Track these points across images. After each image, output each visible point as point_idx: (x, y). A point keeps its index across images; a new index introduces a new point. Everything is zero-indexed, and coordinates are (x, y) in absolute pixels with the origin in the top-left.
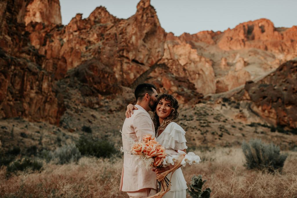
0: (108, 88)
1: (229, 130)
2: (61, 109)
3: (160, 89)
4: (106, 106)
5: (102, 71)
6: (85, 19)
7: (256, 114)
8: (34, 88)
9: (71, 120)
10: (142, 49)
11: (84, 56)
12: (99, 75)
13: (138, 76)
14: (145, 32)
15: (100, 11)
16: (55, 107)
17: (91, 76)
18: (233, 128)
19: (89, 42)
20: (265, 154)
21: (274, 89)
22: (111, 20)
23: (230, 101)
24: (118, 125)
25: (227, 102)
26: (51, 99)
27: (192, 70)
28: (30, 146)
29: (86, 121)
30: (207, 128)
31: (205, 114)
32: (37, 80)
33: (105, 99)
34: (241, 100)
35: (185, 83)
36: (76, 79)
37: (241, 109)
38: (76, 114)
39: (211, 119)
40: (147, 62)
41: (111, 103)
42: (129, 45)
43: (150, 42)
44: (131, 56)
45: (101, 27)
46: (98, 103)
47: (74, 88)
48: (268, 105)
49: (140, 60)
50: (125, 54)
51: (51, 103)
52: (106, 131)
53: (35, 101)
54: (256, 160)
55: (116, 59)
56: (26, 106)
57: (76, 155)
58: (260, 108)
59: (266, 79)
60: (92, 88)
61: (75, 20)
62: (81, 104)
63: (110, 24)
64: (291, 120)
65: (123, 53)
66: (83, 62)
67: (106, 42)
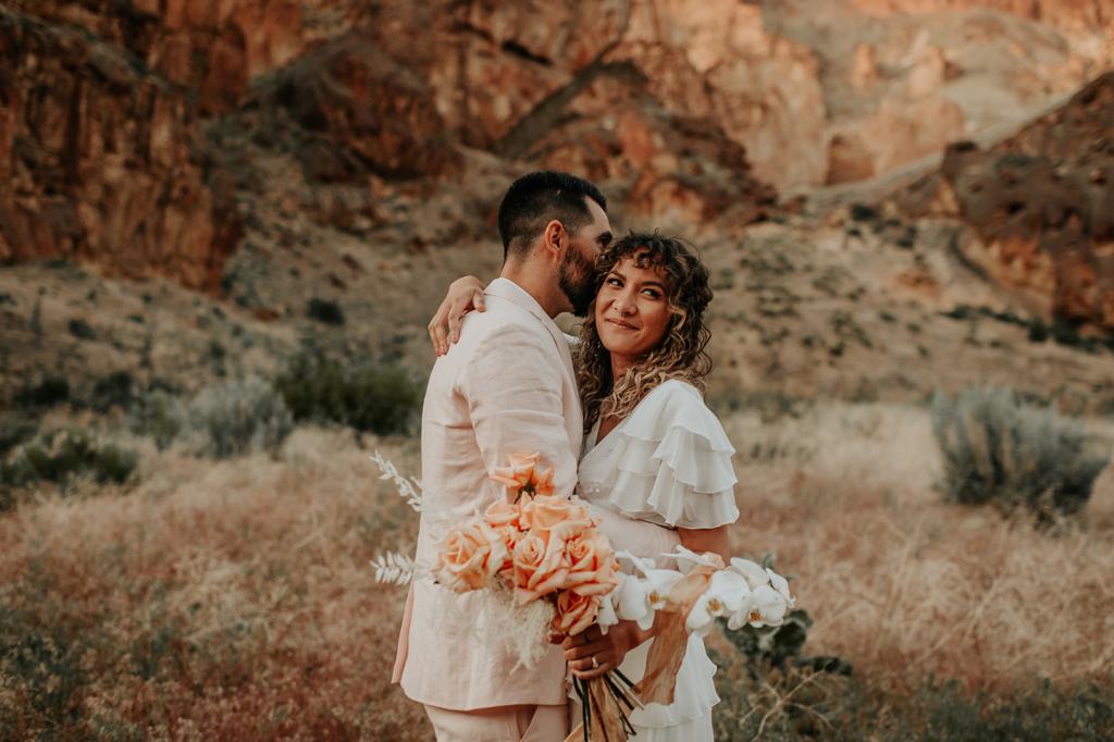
0: (409, 154)
1: (868, 330)
2: (224, 231)
3: (610, 161)
4: (399, 225)
5: (385, 84)
7: (977, 271)
8: (121, 145)
9: (264, 273)
11: (313, 24)
12: (372, 102)
13: (527, 107)
16: (202, 225)
17: (339, 102)
18: (884, 325)
20: (1024, 448)
21: (1056, 179)
23: (879, 217)
25: (869, 222)
26: (185, 190)
27: (737, 92)
28: (106, 372)
29: (322, 278)
30: (784, 320)
31: (781, 266)
32: (130, 114)
33: (395, 196)
34: (926, 213)
35: (710, 143)
36: (282, 112)
37: (919, 248)
38: (283, 252)
39: (801, 286)
40: (563, 53)
41: (419, 211)
44: (500, 27)
46: (368, 212)
47: (278, 148)
48: (1026, 239)
49: (537, 43)
50: (476, 19)
51: (187, 204)
52: (400, 320)
53: (123, 198)
54: (986, 469)
55: (443, 36)
56: (89, 215)
57: (274, 422)
58: (995, 250)
59: (1027, 136)
60: (346, 152)
62: (302, 216)
64: (1109, 299)
65: (468, 13)
66: (310, 45)
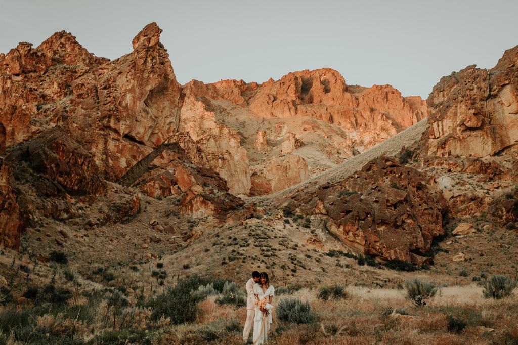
0: (84, 184)
1: (303, 262)
2: (22, 222)
3: (172, 187)
4: (80, 216)
5: (73, 152)
6: (35, 53)
7: (336, 237)
10: (142, 116)
11: (35, 123)
12: (67, 160)
13: (135, 163)
14: (149, 88)
15: (63, 40)
16: (15, 220)
17: (54, 160)
18: (308, 259)
19: (44, 96)
21: (361, 200)
22: (84, 60)
23: (294, 215)
24: (107, 250)
25: (291, 217)
26: (10, 204)
27: (210, 152)
29: (52, 241)
30: (272, 258)
31: (266, 236)
33: (77, 203)
34: (312, 214)
35: (214, 179)
36: (25, 164)
37: (312, 228)
38: (32, 230)
39: (275, 244)
40: (149, 139)
41: (89, 209)
42: (121, 108)
43: (155, 105)
44: (123, 128)
45: (65, 71)
46: (67, 211)
47: (23, 181)
48: (353, 224)
49: (138, 136)
50: (112, 124)
51: (10, 211)
52: (89, 261)
55: (96, 131)
58: (341, 229)
59: (347, 183)
60: (56, 182)
61: (16, 54)
63: (81, 66)
64: (384, 247)
65: (109, 122)
66: (34, 133)
67: (77, 100)
